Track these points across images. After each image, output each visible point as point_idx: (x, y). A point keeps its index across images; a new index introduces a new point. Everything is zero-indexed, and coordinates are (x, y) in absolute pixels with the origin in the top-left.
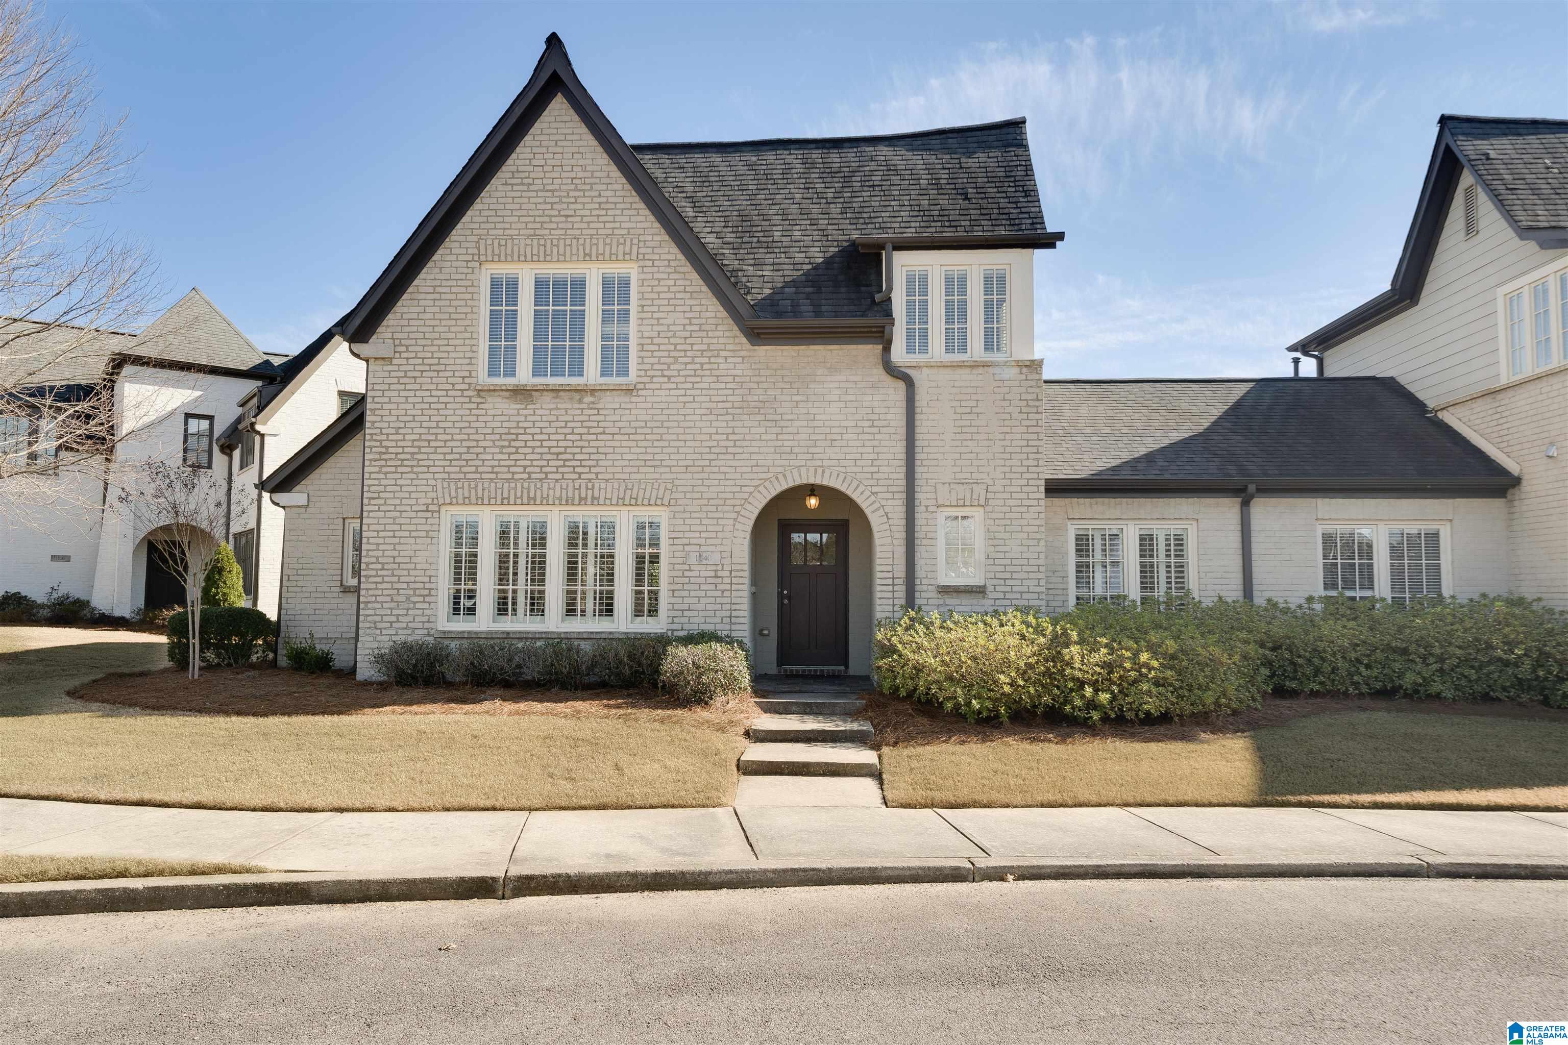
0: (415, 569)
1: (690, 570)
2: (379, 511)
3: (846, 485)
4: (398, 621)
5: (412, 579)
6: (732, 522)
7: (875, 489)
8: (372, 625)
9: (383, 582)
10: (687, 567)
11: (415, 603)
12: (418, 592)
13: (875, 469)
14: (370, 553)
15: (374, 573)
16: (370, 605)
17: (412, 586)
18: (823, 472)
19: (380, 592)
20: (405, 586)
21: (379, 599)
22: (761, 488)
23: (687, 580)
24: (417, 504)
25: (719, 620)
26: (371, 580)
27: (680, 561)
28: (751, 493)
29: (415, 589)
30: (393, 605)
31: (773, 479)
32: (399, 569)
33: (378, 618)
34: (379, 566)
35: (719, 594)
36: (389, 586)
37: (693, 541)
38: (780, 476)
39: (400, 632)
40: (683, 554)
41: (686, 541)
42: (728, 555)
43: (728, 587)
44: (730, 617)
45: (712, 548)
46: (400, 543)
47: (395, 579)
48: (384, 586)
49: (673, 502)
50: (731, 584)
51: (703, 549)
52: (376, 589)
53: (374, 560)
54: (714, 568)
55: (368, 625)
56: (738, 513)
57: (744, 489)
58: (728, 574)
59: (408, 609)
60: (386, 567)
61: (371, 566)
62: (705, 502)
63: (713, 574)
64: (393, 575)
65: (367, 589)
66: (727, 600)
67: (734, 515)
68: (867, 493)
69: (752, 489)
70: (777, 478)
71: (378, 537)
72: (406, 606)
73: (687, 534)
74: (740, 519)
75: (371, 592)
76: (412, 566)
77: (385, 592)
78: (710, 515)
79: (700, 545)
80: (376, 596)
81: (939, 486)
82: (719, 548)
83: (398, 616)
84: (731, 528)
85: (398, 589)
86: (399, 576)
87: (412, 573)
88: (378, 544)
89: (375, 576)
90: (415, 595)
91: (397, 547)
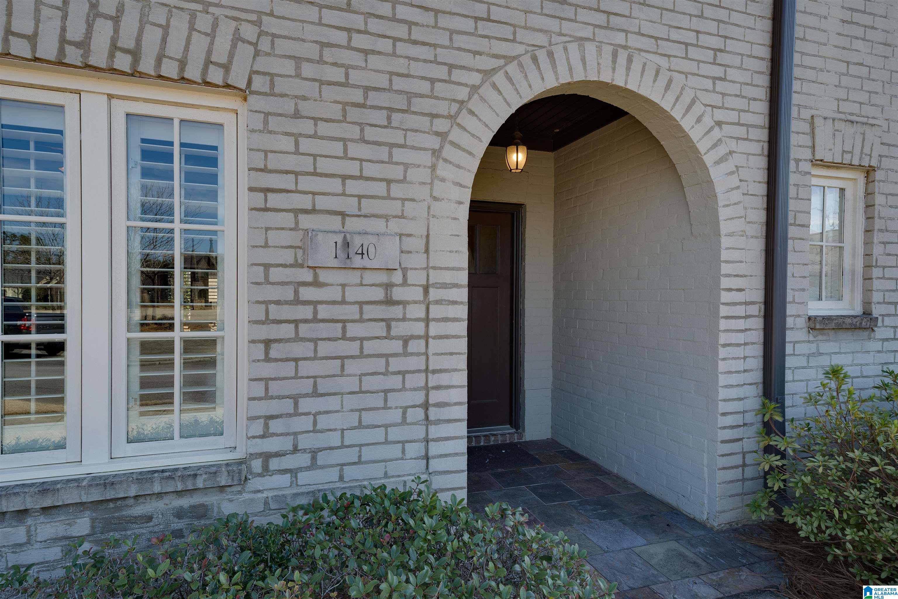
1: (316, 283)
3: (671, 97)
6: (426, 158)
7: (720, 115)
10: (307, 276)
13: (718, 71)
18: (630, 60)
22: (499, 79)
23: (306, 312)
25: (396, 416)
27: (288, 257)
28: (475, 88)
31: (526, 60)
35: (396, 346)
37: (322, 203)
38: (542, 55)
40: (295, 238)
41: (305, 202)
42: (419, 244)
43: (419, 328)
44: (426, 406)
45: (379, 225)
49: (259, 83)
50: (427, 320)
51: (352, 224)
54: (382, 278)
56: (443, 136)
57: (458, 75)
58: (417, 294)
62: (357, 96)
63: (379, 294)
66: (418, 363)
67: (434, 142)
68: (708, 121)
69: (475, 78)
70: (535, 59)
73: (305, 184)
74: (448, 152)
78: (370, 134)
79: (343, 215)
81: (818, 122)
82: (394, 226)
84: (424, 174)
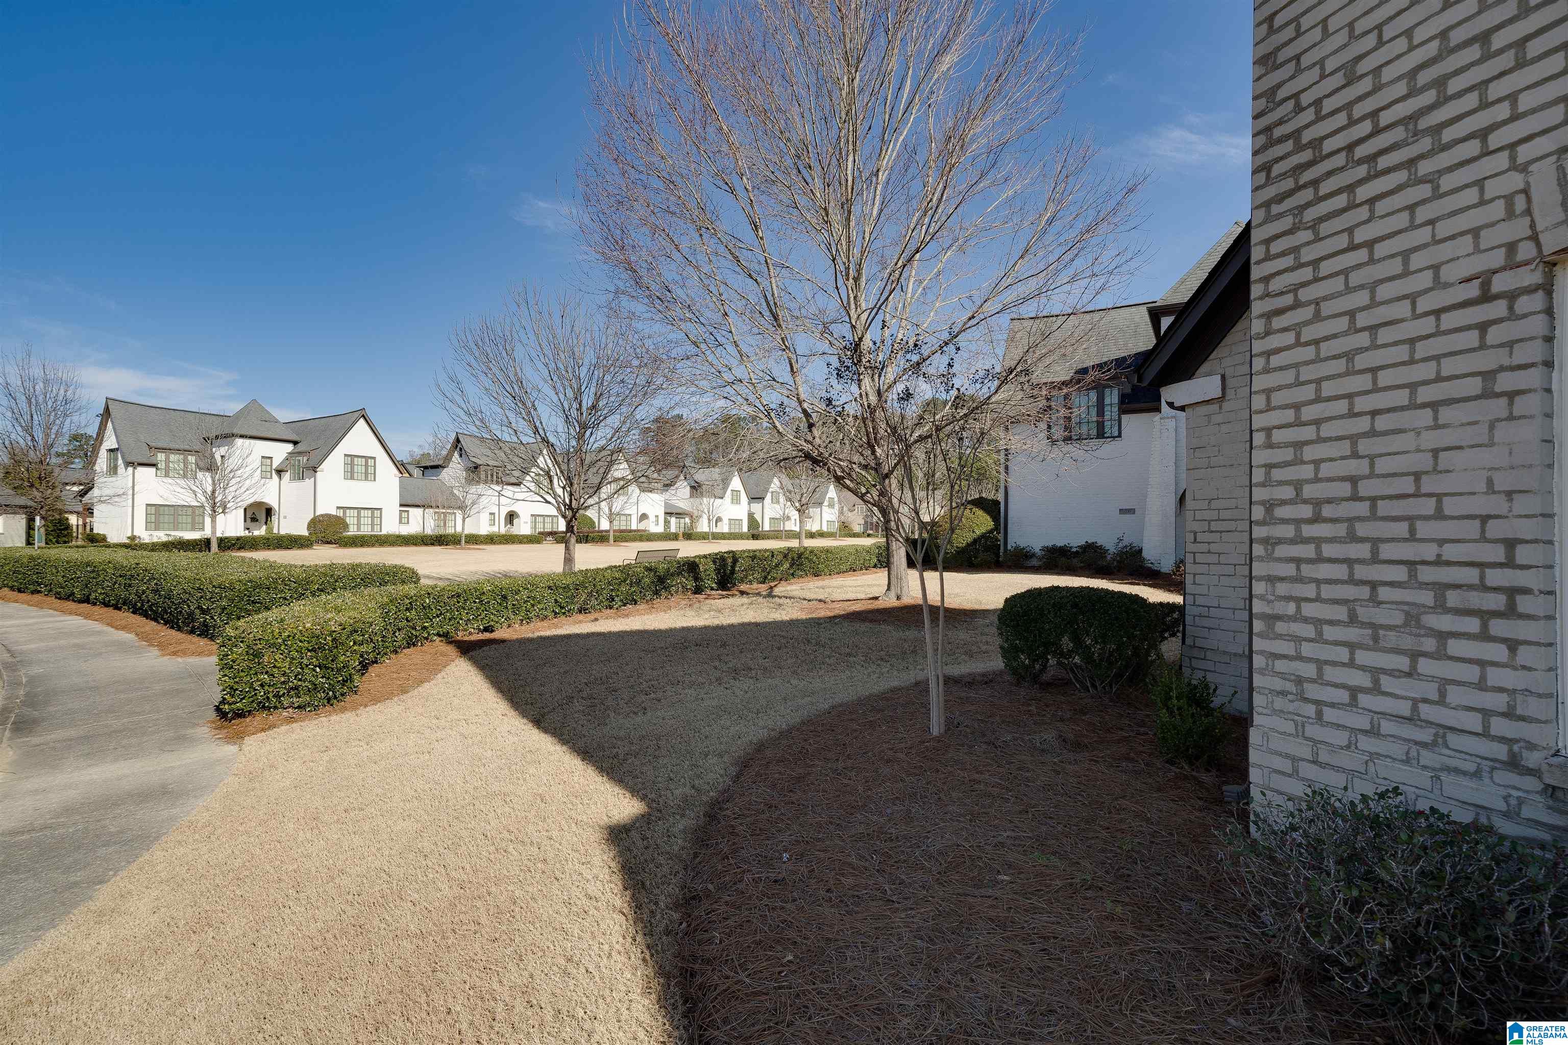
0: (1439, 515)
2: (1298, 343)
4: (1376, 689)
5: (1429, 552)
8: (1290, 687)
9: (1320, 559)
11: (1443, 636)
12: (1453, 599)
14: (1277, 474)
15: (1288, 531)
16: (1280, 627)
17: (1426, 574)
19: (1309, 591)
20: (1399, 574)
21: (1309, 610)
24: (1438, 284)
26: (1282, 551)
29: (1440, 589)
30: (1353, 634)
32: (1373, 516)
33: (1309, 671)
34: (1306, 511)
36: (1341, 571)
39: (1387, 727)
46: (1372, 433)
47: (1362, 551)
48: (1324, 571)
52: (1298, 579)
53: (1288, 492)
55: (1278, 684)
59: (1415, 655)
60: (1327, 511)
61: (1280, 512)
64: (1352, 538)
65: (1272, 580)
71: (1299, 423)
72: (1408, 642)
75: (1282, 589)
76: (1428, 506)
77: (1327, 592)
80: (1299, 600)
83: (1376, 672)
85: (1374, 585)
86: (1375, 542)
87: (1424, 529)
88: (1298, 445)
89: (1292, 542)
90: (1441, 607)
91: (1364, 446)
